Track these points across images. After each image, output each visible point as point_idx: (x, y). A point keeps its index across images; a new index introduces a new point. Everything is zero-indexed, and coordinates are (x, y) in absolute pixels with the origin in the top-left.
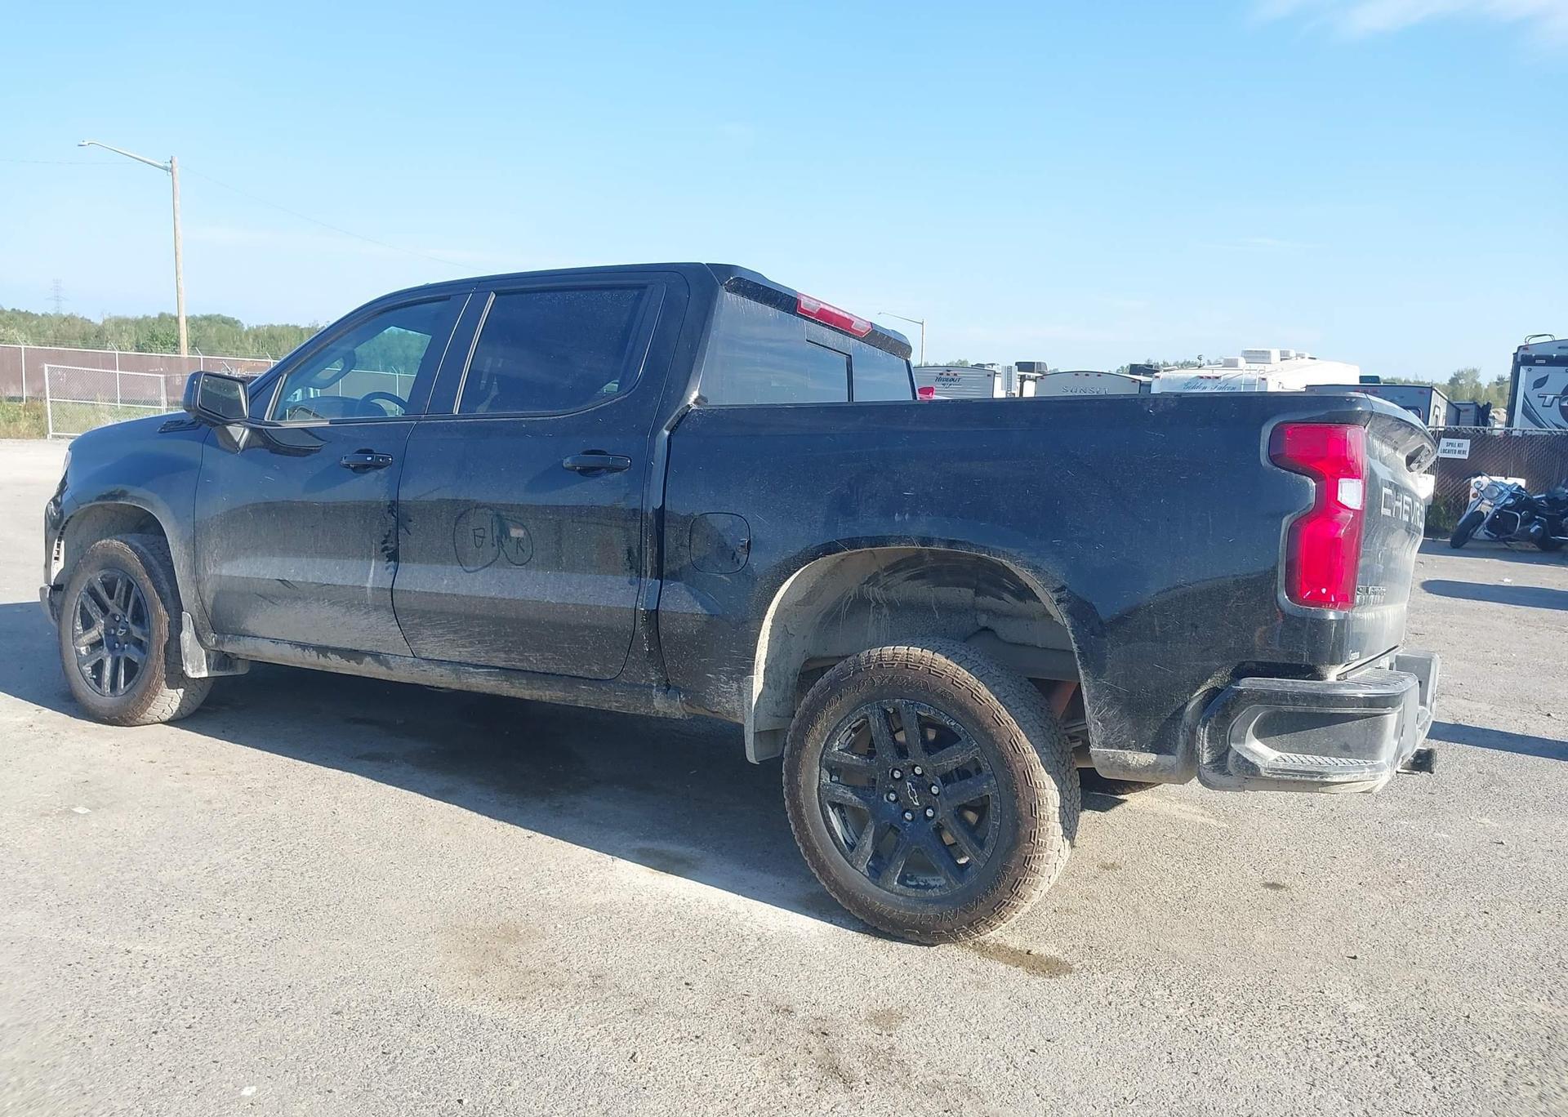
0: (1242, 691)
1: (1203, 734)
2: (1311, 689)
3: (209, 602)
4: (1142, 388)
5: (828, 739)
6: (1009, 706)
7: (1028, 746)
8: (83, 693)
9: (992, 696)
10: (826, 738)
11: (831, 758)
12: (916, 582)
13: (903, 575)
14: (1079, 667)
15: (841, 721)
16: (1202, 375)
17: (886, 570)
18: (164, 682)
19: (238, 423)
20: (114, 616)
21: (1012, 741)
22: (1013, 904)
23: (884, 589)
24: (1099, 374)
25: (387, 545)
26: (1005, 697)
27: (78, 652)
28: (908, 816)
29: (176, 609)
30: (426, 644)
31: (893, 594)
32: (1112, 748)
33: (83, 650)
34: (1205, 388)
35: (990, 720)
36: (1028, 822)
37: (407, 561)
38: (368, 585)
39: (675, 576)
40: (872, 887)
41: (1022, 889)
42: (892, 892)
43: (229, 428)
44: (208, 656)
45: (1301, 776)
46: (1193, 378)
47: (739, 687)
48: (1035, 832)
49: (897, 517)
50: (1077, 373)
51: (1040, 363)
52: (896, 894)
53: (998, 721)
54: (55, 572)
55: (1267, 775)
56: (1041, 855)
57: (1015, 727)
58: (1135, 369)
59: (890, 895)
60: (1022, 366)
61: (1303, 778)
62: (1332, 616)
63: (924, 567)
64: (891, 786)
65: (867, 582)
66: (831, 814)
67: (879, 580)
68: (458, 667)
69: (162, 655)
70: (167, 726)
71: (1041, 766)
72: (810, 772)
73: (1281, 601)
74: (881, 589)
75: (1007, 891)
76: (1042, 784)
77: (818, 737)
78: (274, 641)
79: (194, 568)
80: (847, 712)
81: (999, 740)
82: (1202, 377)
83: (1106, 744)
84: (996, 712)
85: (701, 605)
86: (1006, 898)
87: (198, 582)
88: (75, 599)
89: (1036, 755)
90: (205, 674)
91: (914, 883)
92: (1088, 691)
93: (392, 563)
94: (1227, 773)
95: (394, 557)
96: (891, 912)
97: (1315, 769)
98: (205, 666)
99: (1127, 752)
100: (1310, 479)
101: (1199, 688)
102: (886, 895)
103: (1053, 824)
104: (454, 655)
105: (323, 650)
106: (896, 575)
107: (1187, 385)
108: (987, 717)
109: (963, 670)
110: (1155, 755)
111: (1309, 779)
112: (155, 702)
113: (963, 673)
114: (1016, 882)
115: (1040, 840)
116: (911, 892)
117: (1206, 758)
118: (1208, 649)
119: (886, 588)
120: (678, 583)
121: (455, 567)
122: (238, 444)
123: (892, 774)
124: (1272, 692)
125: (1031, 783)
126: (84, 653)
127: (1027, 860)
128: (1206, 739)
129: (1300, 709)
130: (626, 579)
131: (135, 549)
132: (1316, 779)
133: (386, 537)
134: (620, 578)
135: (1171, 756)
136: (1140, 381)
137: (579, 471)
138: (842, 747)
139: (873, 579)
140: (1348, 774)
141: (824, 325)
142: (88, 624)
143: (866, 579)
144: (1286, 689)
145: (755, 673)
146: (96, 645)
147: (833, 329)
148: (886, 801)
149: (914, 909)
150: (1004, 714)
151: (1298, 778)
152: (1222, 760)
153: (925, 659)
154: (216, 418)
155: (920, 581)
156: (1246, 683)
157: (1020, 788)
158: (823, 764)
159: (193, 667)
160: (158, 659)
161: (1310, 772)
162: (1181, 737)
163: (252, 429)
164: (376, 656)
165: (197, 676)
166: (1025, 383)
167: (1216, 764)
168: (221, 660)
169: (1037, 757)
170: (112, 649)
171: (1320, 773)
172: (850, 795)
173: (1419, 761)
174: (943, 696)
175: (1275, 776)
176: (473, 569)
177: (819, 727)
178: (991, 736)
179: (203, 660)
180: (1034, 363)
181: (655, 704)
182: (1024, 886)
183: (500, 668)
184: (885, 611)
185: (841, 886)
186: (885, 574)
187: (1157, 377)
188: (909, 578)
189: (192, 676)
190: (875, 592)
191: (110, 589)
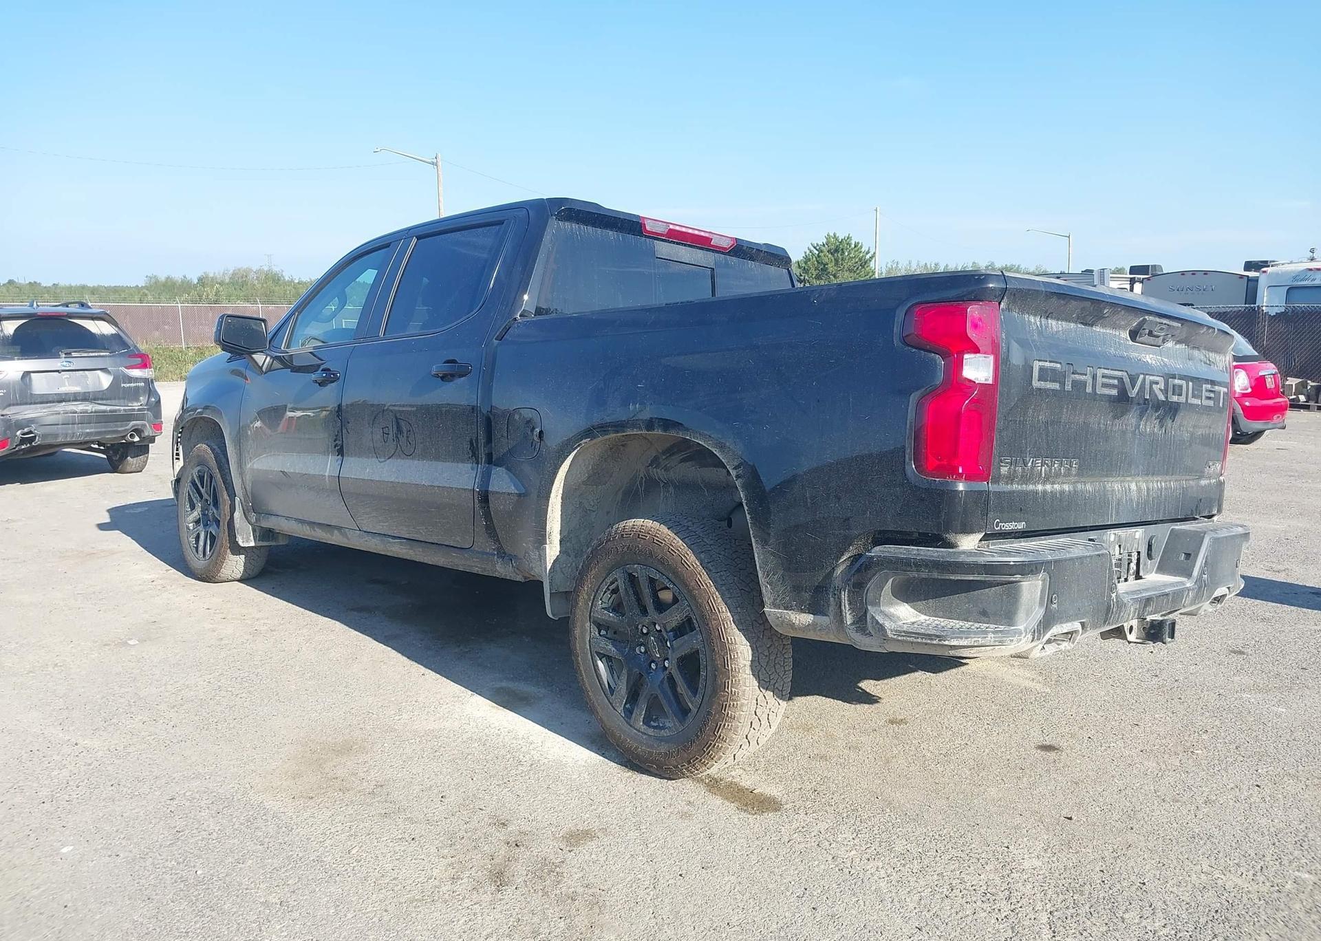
0: (872, 557)
1: (844, 596)
2: (932, 556)
3: (249, 488)
4: (1250, 283)
5: (594, 599)
6: (710, 570)
7: (724, 608)
8: (189, 558)
9: (697, 562)
10: (592, 598)
11: (596, 615)
12: (687, 464)
13: (678, 457)
14: (752, 536)
15: (601, 584)
16: (1310, 267)
17: (664, 453)
18: (229, 550)
19: (262, 352)
20: (207, 500)
21: (709, 601)
22: (718, 746)
23: (665, 470)
24: (1206, 273)
25: (337, 442)
26: (708, 563)
27: (188, 528)
28: (653, 666)
29: (232, 495)
30: (363, 520)
31: (672, 474)
32: (779, 608)
33: (191, 525)
34: (1314, 280)
35: (693, 583)
36: (722, 673)
37: (348, 456)
38: (327, 474)
39: (499, 464)
40: (626, 727)
41: (723, 733)
42: (639, 731)
43: (253, 356)
44: (254, 531)
45: (922, 638)
46: (1303, 271)
47: (540, 554)
48: (728, 682)
49: (631, 407)
50: (1183, 273)
51: (1155, 266)
52: (642, 732)
53: (699, 583)
54: (177, 469)
55: (893, 636)
56: (735, 703)
57: (713, 589)
58: (1249, 266)
59: (636, 731)
60: (1134, 270)
61: (924, 641)
62: (961, 487)
63: (691, 450)
64: (641, 640)
65: (650, 465)
66: (600, 663)
67: (660, 463)
68: (384, 538)
69: (226, 530)
70: (239, 583)
71: (733, 624)
72: (583, 626)
73: (909, 472)
74: (663, 470)
75: (712, 734)
76: (733, 640)
77: (586, 597)
78: (287, 518)
79: (240, 464)
80: (604, 575)
81: (700, 600)
82: (1311, 270)
83: (775, 606)
84: (698, 576)
85: (514, 485)
86: (711, 740)
87: (241, 474)
88: (186, 488)
89: (729, 614)
90: (252, 544)
91: (656, 724)
92: (758, 557)
93: (340, 456)
94: (867, 634)
95: (341, 452)
96: (637, 748)
97: (933, 632)
98: (252, 538)
99: (790, 612)
100: (938, 356)
101: (843, 555)
102: (635, 733)
103: (745, 676)
104: (378, 529)
105: (312, 524)
106: (673, 458)
107: (1295, 278)
108: (691, 580)
109: (678, 539)
110: (812, 616)
111: (929, 641)
112: (224, 564)
113: (678, 542)
114: (716, 728)
115: (733, 690)
116: (651, 732)
117: (849, 619)
118: (849, 519)
119: (667, 469)
120: (501, 468)
121: (373, 459)
122: (261, 368)
123: (642, 630)
124: (898, 558)
125: (724, 639)
126: (191, 528)
127: (724, 707)
128: (846, 602)
129: (924, 575)
130: (470, 465)
131: (213, 450)
132: (935, 642)
133: (336, 436)
134: (466, 465)
135: (825, 617)
136: (1248, 276)
137: (441, 377)
138: (604, 605)
139: (655, 462)
140: (966, 638)
141: (678, 244)
142: (193, 507)
143: (649, 462)
144: (910, 556)
145: (548, 542)
146: (197, 522)
147: (689, 246)
148: (639, 653)
149: (652, 747)
150: (705, 578)
151: (919, 640)
152: (861, 621)
153: (653, 530)
154: (241, 350)
155: (690, 463)
156: (877, 551)
157: (715, 643)
158: (592, 620)
159: (243, 538)
160: (224, 533)
161: (929, 635)
162: (832, 599)
163: (271, 357)
164: (339, 528)
165: (246, 545)
166: (1135, 285)
167: (858, 625)
168: (265, 534)
169: (731, 617)
170: (206, 525)
171: (938, 636)
172: (610, 647)
173: (1152, 632)
174: (662, 562)
175: (900, 638)
176: (383, 460)
177: (586, 589)
178: (694, 598)
179: (250, 533)
180: (1149, 266)
181: (497, 568)
182: (724, 731)
183: (405, 539)
184: (671, 489)
185: (605, 725)
186: (664, 457)
187: (1264, 272)
188: (683, 460)
189: (242, 546)
190: (658, 473)
191: (201, 478)
